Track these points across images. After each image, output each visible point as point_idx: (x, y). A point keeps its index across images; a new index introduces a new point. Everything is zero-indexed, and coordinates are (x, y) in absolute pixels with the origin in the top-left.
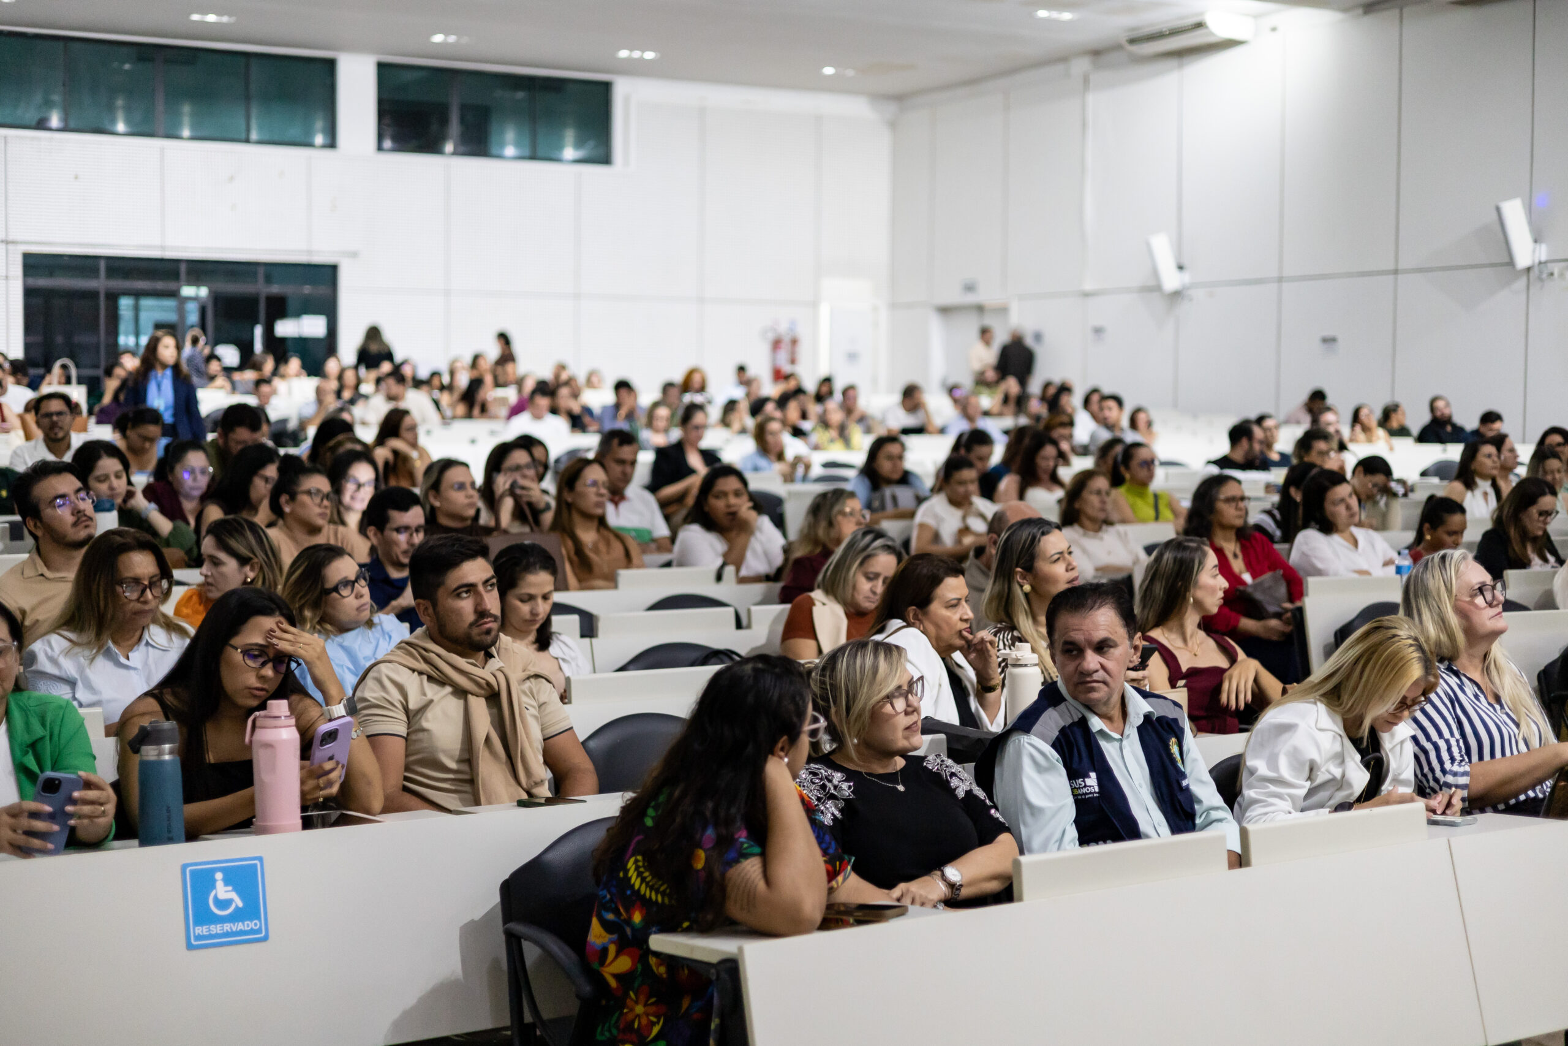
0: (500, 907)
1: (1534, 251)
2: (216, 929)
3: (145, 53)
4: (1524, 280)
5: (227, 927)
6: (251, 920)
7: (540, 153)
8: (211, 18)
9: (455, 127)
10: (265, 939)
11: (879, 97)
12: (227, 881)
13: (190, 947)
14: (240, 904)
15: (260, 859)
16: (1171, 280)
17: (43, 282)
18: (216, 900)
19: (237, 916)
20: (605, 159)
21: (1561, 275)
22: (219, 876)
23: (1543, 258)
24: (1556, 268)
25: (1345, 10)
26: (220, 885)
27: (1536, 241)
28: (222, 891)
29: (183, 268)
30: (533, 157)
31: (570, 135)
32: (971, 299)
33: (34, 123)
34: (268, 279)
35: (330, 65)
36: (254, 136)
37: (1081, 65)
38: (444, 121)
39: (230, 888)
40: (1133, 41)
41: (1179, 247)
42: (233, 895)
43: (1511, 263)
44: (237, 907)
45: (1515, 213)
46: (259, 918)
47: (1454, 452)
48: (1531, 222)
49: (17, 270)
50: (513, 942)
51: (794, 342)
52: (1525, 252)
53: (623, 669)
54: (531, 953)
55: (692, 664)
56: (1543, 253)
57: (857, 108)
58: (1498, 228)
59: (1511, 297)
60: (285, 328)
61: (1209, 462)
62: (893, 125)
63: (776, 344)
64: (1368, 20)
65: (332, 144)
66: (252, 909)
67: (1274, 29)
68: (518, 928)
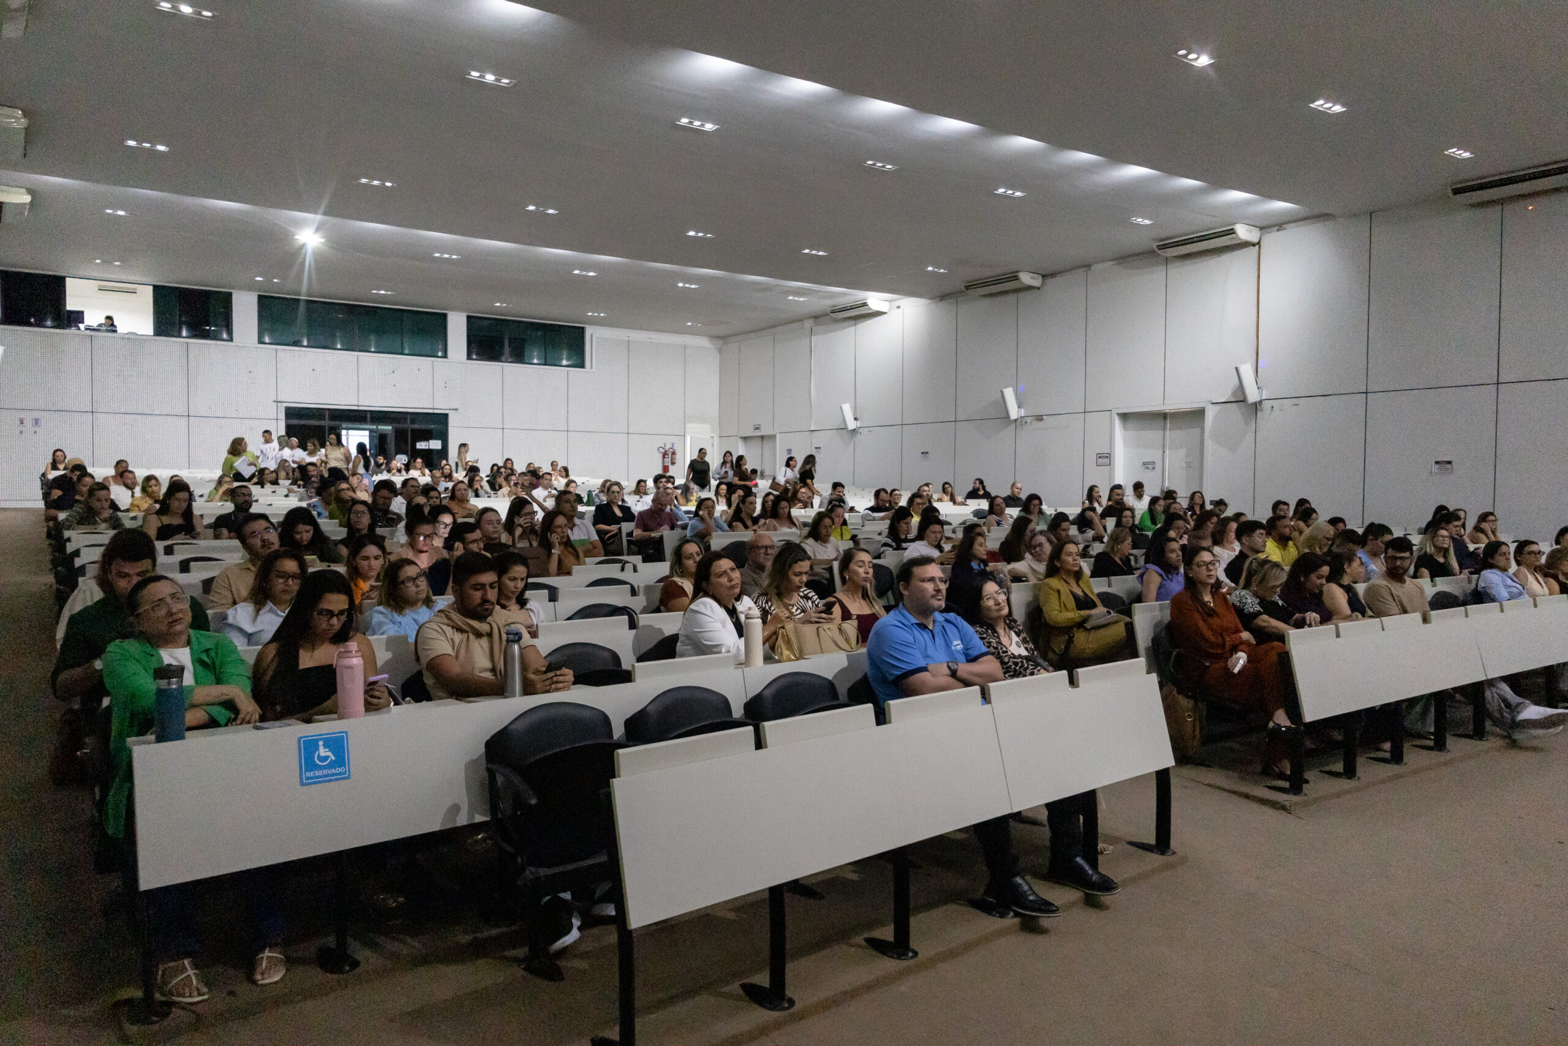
0: (484, 756)
1: (1018, 412)
2: (318, 773)
3: (351, 309)
4: (1014, 425)
5: (325, 772)
6: (340, 767)
7: (548, 362)
8: (382, 292)
9: (507, 349)
10: (348, 778)
11: (713, 337)
12: (325, 746)
13: (302, 784)
14: (333, 758)
15: (346, 733)
16: (852, 425)
17: (295, 422)
18: (319, 757)
19: (332, 765)
20: (582, 365)
21: (1031, 423)
22: (321, 743)
23: (1023, 415)
24: (1029, 420)
25: (931, 299)
26: (321, 748)
27: (1019, 407)
28: (323, 752)
29: (368, 415)
30: (545, 364)
31: (565, 354)
32: (758, 433)
33: (291, 343)
34: (413, 422)
35: (445, 316)
36: (407, 351)
37: (808, 324)
38: (502, 346)
39: (328, 750)
40: (833, 312)
41: (855, 409)
42: (329, 754)
43: (1008, 417)
44: (331, 760)
45: (1009, 394)
46: (345, 767)
47: (984, 505)
48: (1017, 398)
49: (282, 416)
50: (491, 774)
51: (674, 453)
52: (1014, 412)
53: (569, 619)
54: (500, 779)
55: (606, 616)
56: (1023, 413)
57: (703, 342)
58: (1002, 401)
59: (1008, 432)
60: (421, 445)
61: (866, 509)
62: (720, 351)
63: (665, 455)
64: (941, 303)
65: (445, 356)
66: (341, 760)
67: (898, 307)
68: (494, 767)
